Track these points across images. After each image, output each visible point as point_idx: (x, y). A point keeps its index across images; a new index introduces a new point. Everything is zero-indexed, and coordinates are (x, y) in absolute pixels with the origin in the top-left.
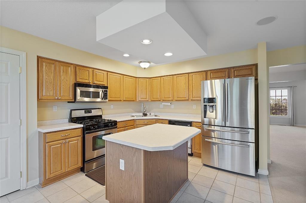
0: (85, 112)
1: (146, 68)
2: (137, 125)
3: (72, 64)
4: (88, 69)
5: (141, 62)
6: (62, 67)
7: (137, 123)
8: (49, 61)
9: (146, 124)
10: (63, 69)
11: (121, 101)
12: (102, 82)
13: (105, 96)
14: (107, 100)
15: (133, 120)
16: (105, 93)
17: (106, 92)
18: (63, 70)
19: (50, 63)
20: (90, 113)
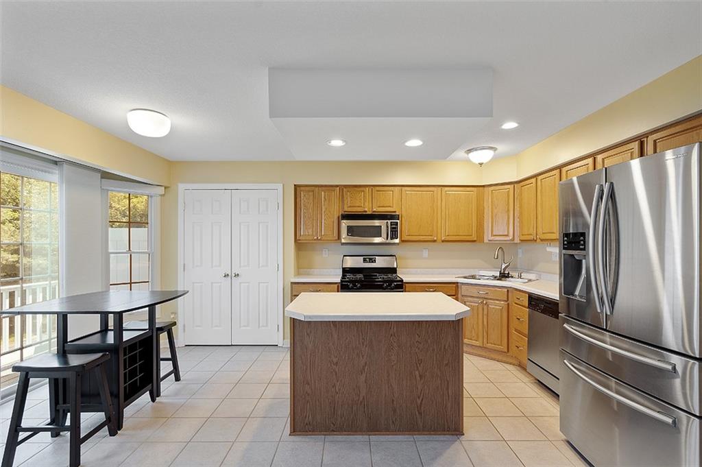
0: (365, 260)
1: (484, 162)
2: (463, 296)
3: (337, 186)
4: (362, 189)
5: (470, 151)
6: (323, 193)
7: (463, 292)
8: (307, 188)
9: (482, 296)
10: (325, 195)
11: (435, 241)
12: (390, 207)
13: (394, 233)
14: (397, 241)
15: (454, 283)
16: (394, 228)
17: (394, 226)
18: (324, 198)
19: (309, 191)
20: (372, 262)
